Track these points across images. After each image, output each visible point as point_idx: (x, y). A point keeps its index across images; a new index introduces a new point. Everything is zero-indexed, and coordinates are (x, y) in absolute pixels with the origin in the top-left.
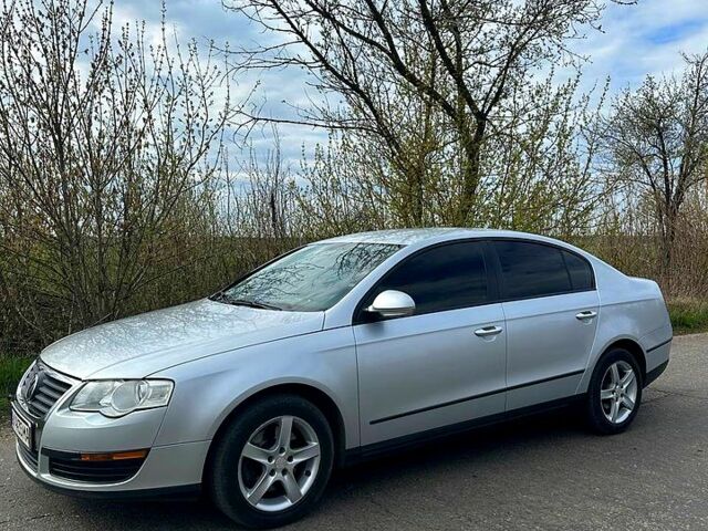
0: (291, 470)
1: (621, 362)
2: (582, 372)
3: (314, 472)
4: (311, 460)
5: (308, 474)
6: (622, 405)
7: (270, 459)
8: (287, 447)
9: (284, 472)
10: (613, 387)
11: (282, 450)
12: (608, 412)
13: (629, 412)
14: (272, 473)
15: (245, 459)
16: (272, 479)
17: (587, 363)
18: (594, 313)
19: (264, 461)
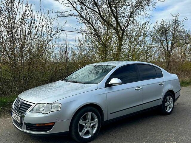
0: (91, 127)
1: (169, 96)
2: (160, 99)
3: (96, 127)
4: (96, 124)
5: (95, 128)
6: (170, 107)
7: (86, 124)
8: (90, 120)
9: (89, 127)
10: (168, 102)
11: (89, 121)
12: (166, 109)
13: (171, 109)
14: (86, 128)
15: (80, 124)
16: (86, 129)
17: (162, 96)
18: (163, 83)
19: (84, 125)
